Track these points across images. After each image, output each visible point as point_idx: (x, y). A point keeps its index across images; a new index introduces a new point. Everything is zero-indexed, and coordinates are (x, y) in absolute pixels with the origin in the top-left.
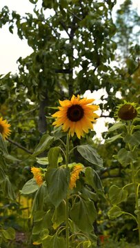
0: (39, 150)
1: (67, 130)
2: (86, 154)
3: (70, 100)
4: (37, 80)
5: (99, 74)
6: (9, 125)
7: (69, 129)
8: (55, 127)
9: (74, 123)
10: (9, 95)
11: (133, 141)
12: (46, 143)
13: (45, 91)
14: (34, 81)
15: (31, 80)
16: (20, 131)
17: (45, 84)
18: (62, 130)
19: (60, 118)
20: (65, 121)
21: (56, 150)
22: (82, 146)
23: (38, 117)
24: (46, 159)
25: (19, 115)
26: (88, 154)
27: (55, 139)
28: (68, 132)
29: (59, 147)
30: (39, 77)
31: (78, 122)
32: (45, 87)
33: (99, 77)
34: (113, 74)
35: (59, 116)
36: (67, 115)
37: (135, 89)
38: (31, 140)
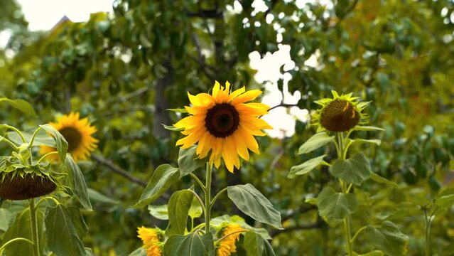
0: (150, 196)
1: (206, 155)
2: (246, 203)
3: (211, 93)
4: (150, 34)
5: (277, 20)
6: (92, 130)
7: (210, 152)
8: (181, 149)
9: (220, 140)
10: (94, 63)
11: (350, 173)
12: (162, 181)
13: (166, 57)
14: (143, 39)
15: (138, 37)
16: (116, 134)
17: (165, 43)
18: (195, 155)
19: (191, 130)
20: (201, 136)
21: (185, 195)
22: (237, 188)
23: (152, 107)
24: (165, 209)
25: (115, 102)
26: (251, 203)
27: (182, 173)
28: (207, 159)
29: (191, 190)
30: (154, 30)
31: (228, 139)
32: (165, 51)
33: (277, 27)
34: (304, 18)
35: (188, 127)
36: (206, 125)
37: (349, 49)
38: (138, 154)
